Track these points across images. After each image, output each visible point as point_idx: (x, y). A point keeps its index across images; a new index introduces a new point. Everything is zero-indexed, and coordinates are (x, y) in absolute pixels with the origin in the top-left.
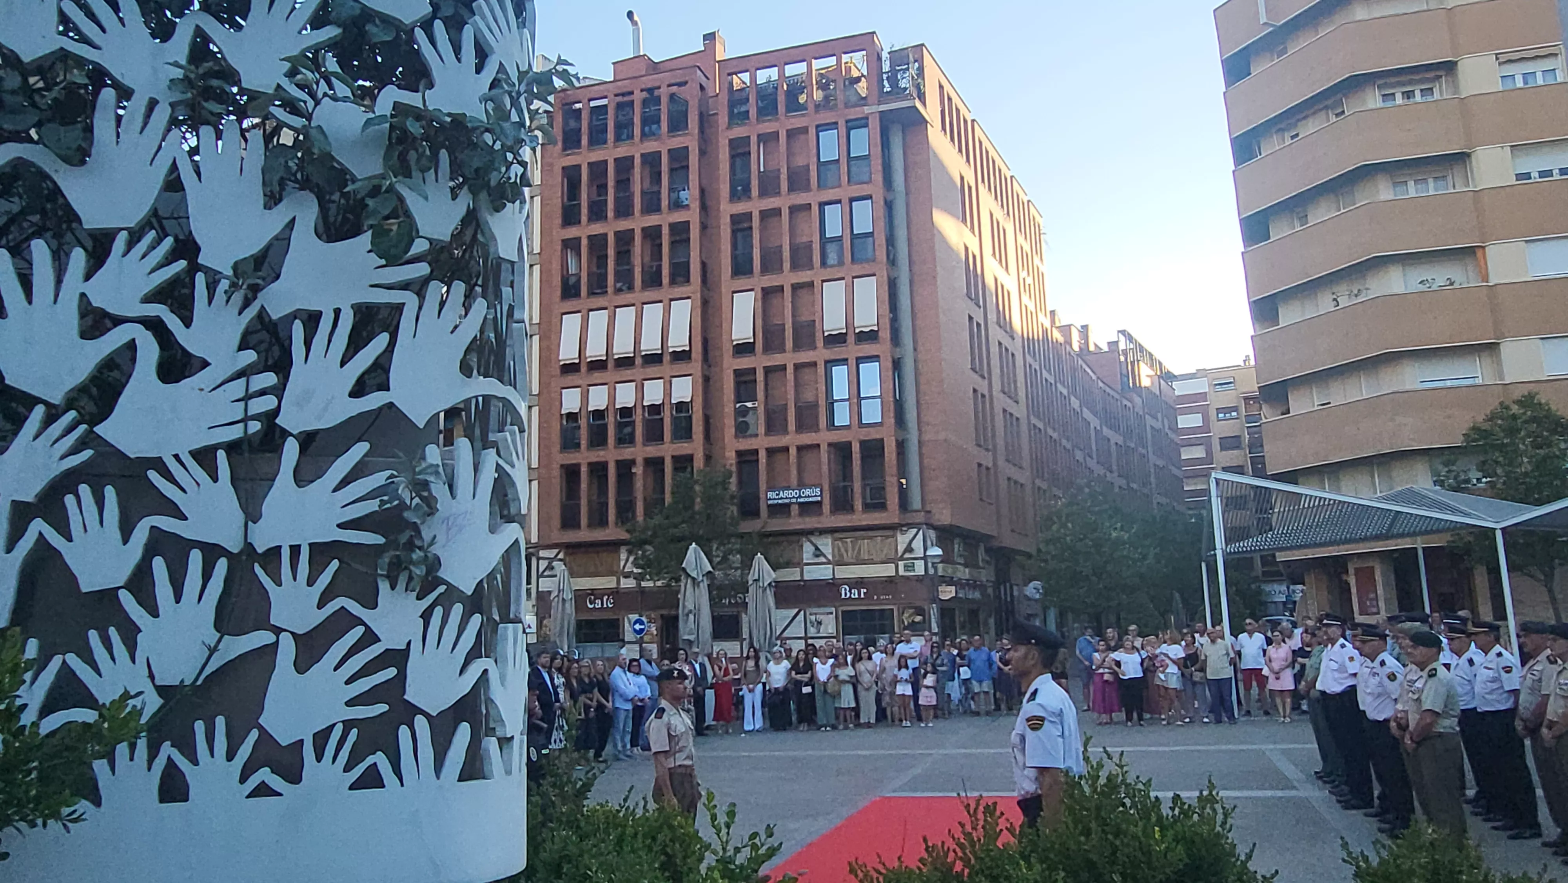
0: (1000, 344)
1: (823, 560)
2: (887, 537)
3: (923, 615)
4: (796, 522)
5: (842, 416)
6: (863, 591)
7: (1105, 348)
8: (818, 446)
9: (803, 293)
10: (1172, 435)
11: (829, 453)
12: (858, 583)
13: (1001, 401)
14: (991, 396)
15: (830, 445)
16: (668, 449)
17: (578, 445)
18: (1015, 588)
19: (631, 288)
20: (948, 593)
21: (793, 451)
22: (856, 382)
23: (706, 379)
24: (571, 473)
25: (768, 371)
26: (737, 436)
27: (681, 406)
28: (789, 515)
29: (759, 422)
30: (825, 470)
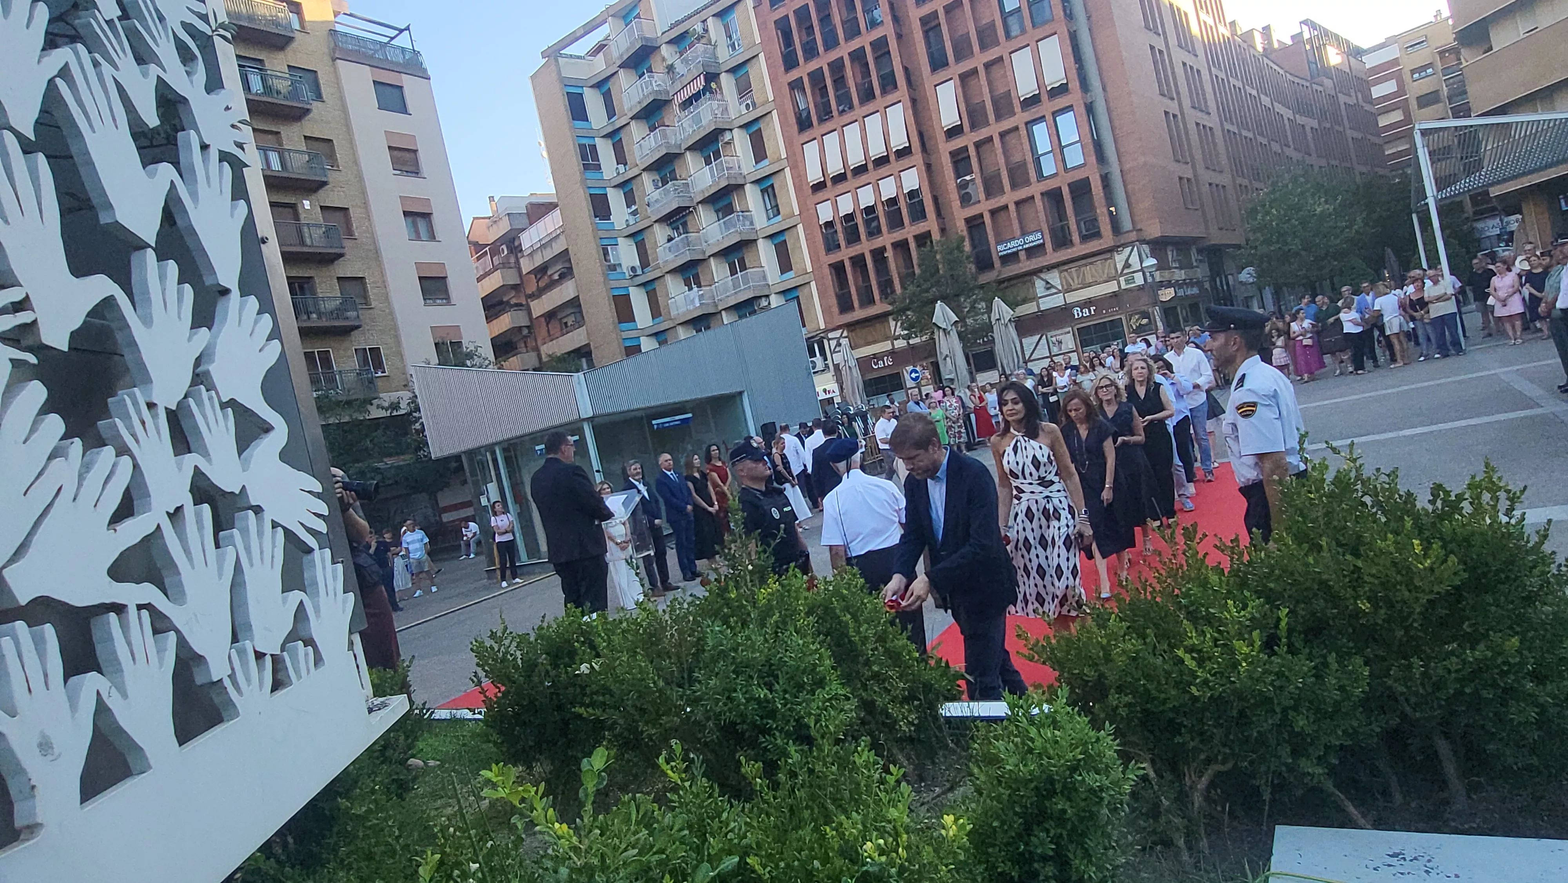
0: (1184, 64)
1: (1054, 291)
2: (1106, 259)
3: (1149, 318)
4: (1026, 265)
5: (1049, 167)
6: (1092, 308)
7: (1290, 42)
8: (1033, 197)
9: (996, 71)
10: (1367, 107)
11: (1043, 200)
12: (1086, 303)
13: (1193, 116)
14: (1182, 113)
15: (1042, 194)
16: (909, 231)
17: (839, 246)
18: (1230, 277)
19: (851, 107)
20: (1167, 294)
21: (1012, 207)
22: (1055, 134)
23: (929, 167)
24: (838, 269)
25: (978, 145)
26: (962, 207)
27: (912, 194)
28: (1018, 261)
29: (978, 190)
30: (1042, 216)
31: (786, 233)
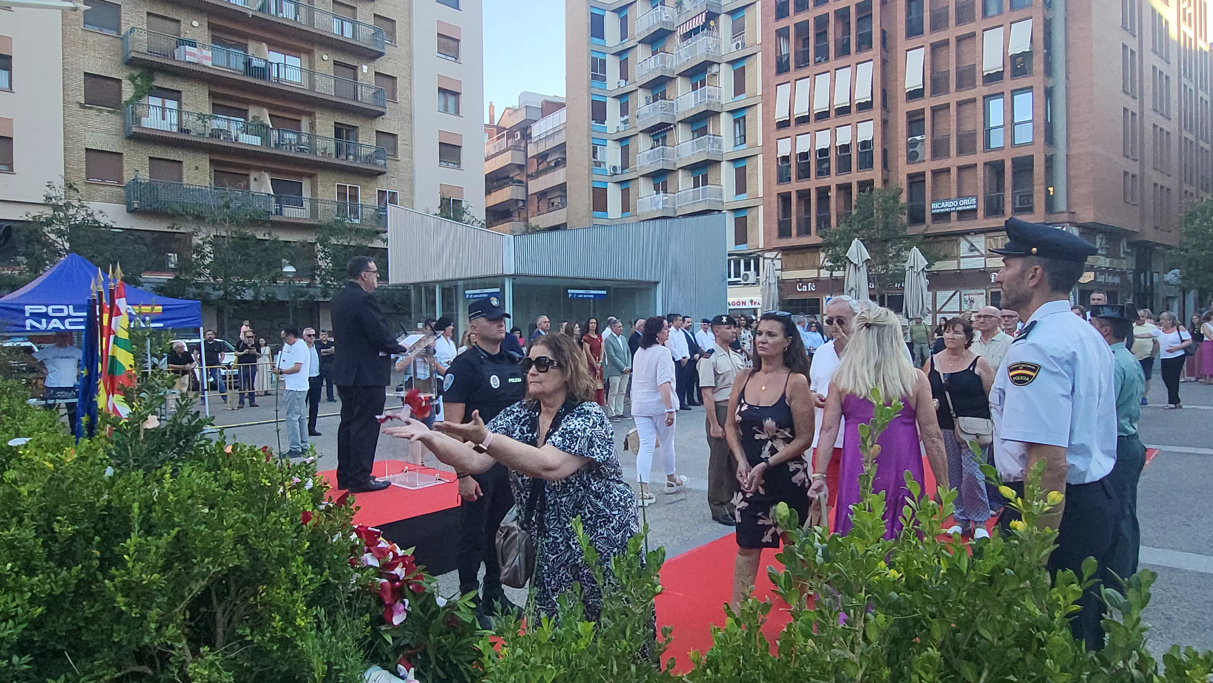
0: (1154, 67)
1: (977, 253)
4: (955, 225)
5: (997, 140)
8: (975, 165)
9: (967, 46)
11: (984, 169)
13: (1151, 118)
14: (1142, 114)
15: (985, 164)
16: (855, 177)
17: (789, 179)
19: (827, 59)
21: (954, 171)
22: (1010, 110)
23: (885, 122)
24: (785, 198)
25: (935, 110)
26: (908, 163)
27: (865, 144)
28: (949, 220)
29: (926, 151)
30: (981, 184)
31: (748, 160)
